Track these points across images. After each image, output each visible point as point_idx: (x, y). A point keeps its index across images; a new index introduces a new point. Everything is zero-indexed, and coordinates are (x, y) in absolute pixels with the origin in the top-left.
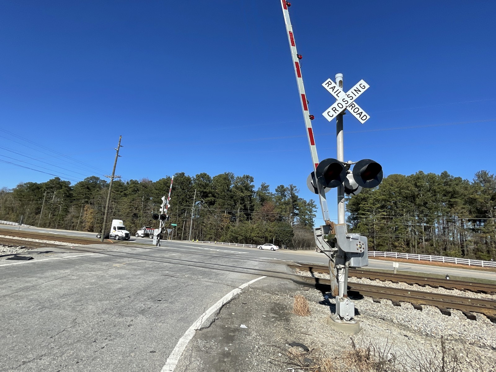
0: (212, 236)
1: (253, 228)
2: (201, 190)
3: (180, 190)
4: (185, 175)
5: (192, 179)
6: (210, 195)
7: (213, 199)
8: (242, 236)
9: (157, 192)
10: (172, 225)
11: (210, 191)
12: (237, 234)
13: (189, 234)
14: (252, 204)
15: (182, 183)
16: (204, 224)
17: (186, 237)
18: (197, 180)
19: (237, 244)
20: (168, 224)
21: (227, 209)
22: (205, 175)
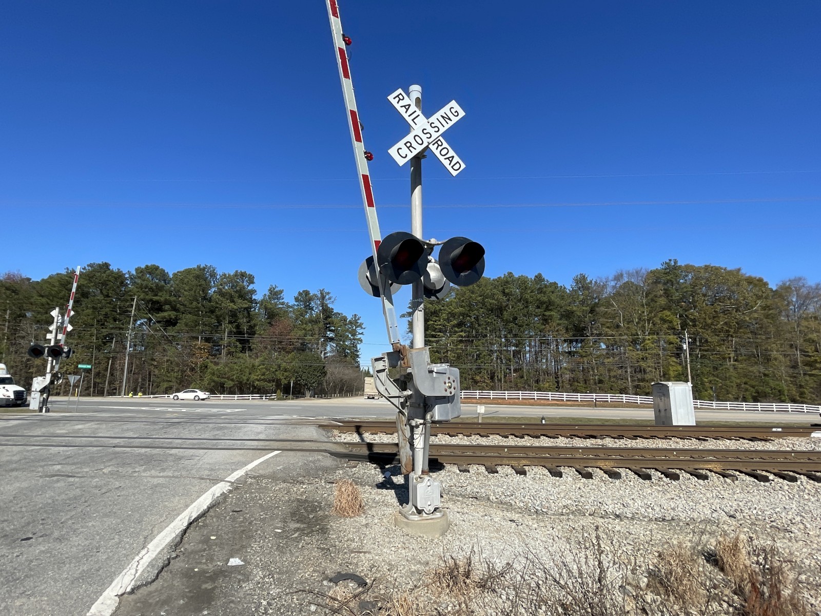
0: (171, 384)
1: (253, 366)
2: (148, 297)
3: (100, 297)
4: (111, 268)
5: (127, 276)
6: (167, 307)
7: (173, 314)
8: (232, 380)
9: (44, 300)
10: (80, 366)
11: (166, 299)
12: (223, 378)
13: (121, 382)
14: (252, 323)
15: (104, 284)
16: (155, 363)
17: (116, 389)
18: (139, 278)
19: (222, 396)
20: (73, 366)
21: (202, 332)
22: (157, 268)
